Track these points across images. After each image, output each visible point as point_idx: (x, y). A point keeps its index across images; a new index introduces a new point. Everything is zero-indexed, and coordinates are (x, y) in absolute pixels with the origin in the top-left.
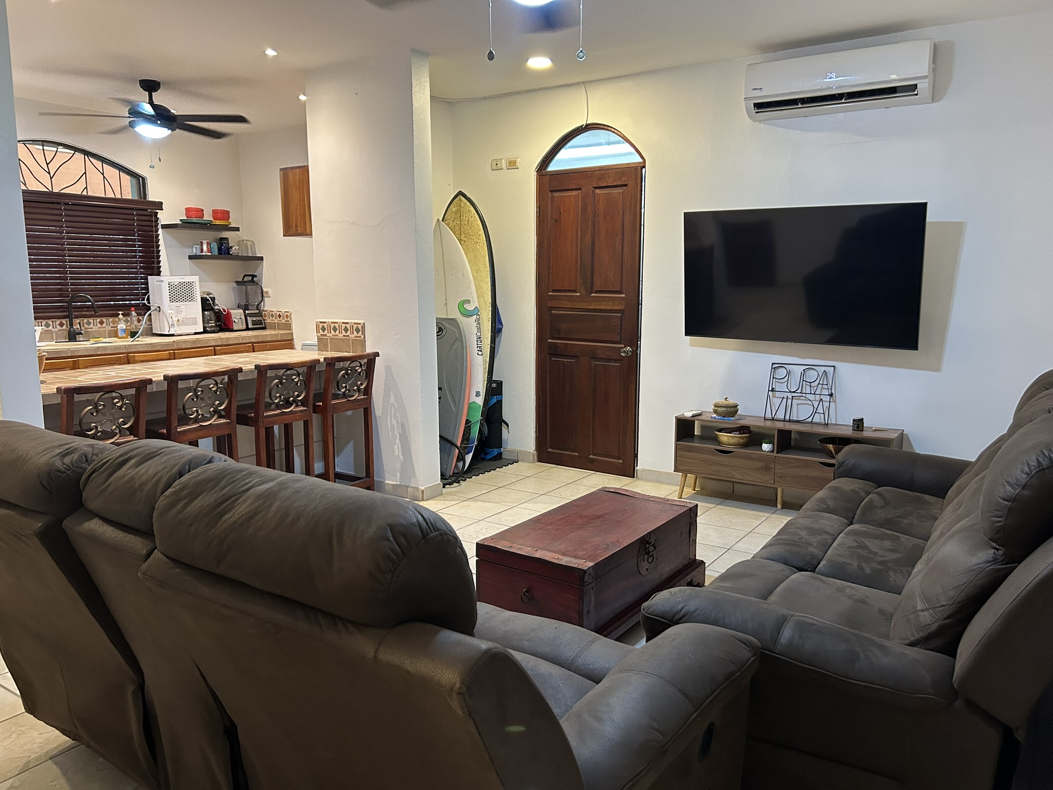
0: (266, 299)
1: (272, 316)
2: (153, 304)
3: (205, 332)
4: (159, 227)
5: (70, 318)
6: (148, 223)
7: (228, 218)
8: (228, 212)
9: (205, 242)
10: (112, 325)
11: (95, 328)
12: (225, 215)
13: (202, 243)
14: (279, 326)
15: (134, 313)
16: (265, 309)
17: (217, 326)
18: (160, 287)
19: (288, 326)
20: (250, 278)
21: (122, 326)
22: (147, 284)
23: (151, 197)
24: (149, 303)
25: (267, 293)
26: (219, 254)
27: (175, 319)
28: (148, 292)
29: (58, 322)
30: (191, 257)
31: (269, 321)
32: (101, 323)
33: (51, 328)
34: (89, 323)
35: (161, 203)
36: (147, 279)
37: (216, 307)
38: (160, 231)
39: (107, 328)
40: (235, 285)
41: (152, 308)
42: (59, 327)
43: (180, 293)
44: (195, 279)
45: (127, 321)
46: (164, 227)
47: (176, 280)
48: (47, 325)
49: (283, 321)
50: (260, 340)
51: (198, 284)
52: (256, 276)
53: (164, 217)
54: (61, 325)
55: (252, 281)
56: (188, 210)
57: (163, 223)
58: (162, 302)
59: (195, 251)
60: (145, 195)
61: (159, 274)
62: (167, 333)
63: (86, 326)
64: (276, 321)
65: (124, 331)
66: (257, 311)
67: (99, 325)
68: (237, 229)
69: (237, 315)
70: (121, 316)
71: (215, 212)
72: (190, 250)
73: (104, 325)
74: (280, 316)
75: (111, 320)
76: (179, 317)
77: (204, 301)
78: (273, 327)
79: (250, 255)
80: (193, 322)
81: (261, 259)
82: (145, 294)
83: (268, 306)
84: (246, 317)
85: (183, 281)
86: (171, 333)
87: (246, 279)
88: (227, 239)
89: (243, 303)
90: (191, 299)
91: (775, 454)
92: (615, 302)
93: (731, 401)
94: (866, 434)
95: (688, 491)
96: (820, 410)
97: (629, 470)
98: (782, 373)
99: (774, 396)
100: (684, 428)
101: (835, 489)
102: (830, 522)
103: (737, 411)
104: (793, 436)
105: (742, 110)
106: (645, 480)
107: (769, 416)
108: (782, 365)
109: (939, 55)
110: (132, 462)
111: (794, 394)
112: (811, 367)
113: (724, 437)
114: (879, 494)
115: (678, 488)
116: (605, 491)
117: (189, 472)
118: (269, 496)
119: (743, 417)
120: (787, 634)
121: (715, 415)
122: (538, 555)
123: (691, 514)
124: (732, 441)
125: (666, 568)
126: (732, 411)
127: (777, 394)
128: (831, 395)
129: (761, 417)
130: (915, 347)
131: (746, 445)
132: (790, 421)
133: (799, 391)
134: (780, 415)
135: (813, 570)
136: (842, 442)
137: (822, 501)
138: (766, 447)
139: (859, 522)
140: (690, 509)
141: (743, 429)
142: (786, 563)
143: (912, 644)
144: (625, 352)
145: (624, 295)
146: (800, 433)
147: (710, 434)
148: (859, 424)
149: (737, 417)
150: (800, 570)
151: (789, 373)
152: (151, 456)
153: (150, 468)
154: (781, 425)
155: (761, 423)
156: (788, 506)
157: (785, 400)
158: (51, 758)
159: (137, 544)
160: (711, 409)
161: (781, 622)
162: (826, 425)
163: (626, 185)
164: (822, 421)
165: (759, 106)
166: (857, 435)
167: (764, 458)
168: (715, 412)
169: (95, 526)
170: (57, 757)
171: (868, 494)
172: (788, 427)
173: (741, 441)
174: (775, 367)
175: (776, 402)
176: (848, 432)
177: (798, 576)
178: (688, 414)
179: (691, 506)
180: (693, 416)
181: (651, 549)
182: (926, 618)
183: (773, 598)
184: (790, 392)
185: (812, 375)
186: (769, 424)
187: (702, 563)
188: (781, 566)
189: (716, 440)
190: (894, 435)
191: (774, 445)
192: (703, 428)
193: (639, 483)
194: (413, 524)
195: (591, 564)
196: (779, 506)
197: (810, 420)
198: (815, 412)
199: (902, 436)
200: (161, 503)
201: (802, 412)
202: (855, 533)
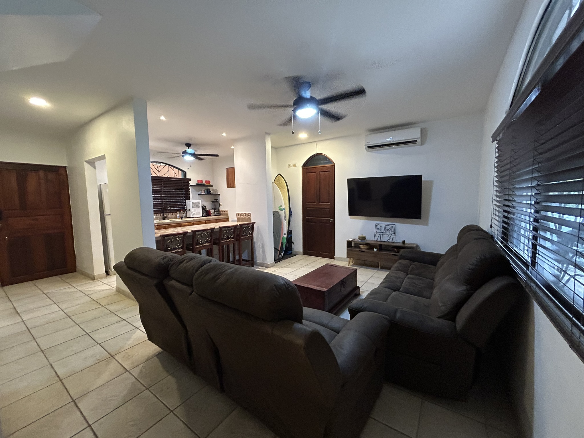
0: (221, 207)
1: (222, 211)
2: (188, 209)
3: (203, 216)
4: (190, 186)
5: (163, 213)
6: (187, 185)
7: (210, 183)
8: (210, 181)
9: (203, 190)
10: (175, 215)
11: (170, 216)
12: (209, 182)
13: (202, 190)
14: (225, 214)
15: (182, 211)
16: (220, 209)
17: (206, 215)
18: (189, 204)
19: (227, 214)
21: (178, 215)
22: (186, 202)
23: (188, 177)
24: (186, 208)
25: (221, 204)
26: (207, 193)
27: (194, 213)
28: (186, 205)
30: (199, 195)
31: (221, 213)
32: (172, 214)
34: (169, 215)
35: (190, 179)
36: (186, 201)
37: (206, 209)
38: (190, 187)
39: (174, 216)
40: (212, 202)
41: (187, 210)
42: (160, 216)
43: (196, 205)
44: (200, 201)
45: (180, 214)
46: (191, 186)
47: (194, 201)
48: (157, 215)
49: (226, 213)
50: (219, 219)
51: (201, 202)
52: (218, 200)
53: (191, 183)
54: (161, 215)
55: (217, 201)
56: (198, 181)
57: (191, 185)
58: (190, 208)
59: (200, 193)
60: (186, 177)
61: (189, 199)
62: (191, 217)
63: (168, 215)
64: (224, 213)
65: (179, 217)
66: (218, 210)
68: (213, 186)
69: (212, 211)
70: (178, 212)
71: (206, 181)
72: (198, 193)
74: (225, 211)
75: (175, 213)
76: (195, 212)
77: (202, 207)
78: (223, 215)
79: (216, 193)
80: (199, 213)
81: (219, 195)
82: (185, 206)
83: (221, 208)
84: (215, 212)
85: (196, 201)
86: (193, 217)
87: (215, 201)
88: (209, 189)
89: (214, 207)
90: (198, 207)
91: (378, 252)
92: (327, 205)
93: (364, 235)
94: (406, 245)
95: (351, 264)
96: (391, 238)
97: (332, 257)
98: (379, 226)
99: (376, 234)
100: (349, 244)
101: (400, 263)
102: (402, 274)
103: (366, 238)
104: (383, 246)
105: (364, 148)
106: (337, 260)
107: (375, 240)
108: (378, 224)
109: (424, 132)
110: (186, 261)
111: (383, 233)
112: (388, 225)
113: (362, 247)
114: (415, 265)
115: (348, 263)
116: (327, 265)
117: (204, 265)
118: (232, 273)
119: (368, 240)
120: (398, 315)
121: (359, 240)
122: (309, 286)
123: (356, 271)
124: (364, 248)
125: (349, 289)
126: (364, 238)
127: (378, 233)
128: (394, 233)
129: (373, 240)
130: (420, 219)
131: (368, 249)
132: (382, 241)
133: (384, 232)
134: (379, 240)
135: (398, 291)
136: (399, 248)
137: (397, 267)
138: (375, 250)
139: (411, 274)
141: (367, 244)
142: (390, 288)
143: (439, 318)
144: (331, 221)
145: (330, 204)
146: (385, 245)
147: (357, 245)
148: (404, 242)
149: (365, 240)
150: (395, 291)
151: (381, 227)
152: (191, 259)
153: (192, 263)
154: (379, 243)
155: (373, 242)
156: (384, 268)
157: (380, 235)
159: (188, 289)
160: (357, 238)
161: (396, 311)
162: (393, 242)
163: (330, 171)
164: (392, 241)
165: (369, 147)
166: (403, 245)
167: (375, 253)
168: (359, 239)
169: (173, 282)
171: (411, 265)
172: (381, 243)
173: (367, 248)
174: (377, 225)
175: (377, 235)
176: (401, 245)
177: (395, 293)
178: (351, 240)
179: (355, 269)
180: (352, 240)
181: (344, 283)
182: (443, 309)
183: (389, 301)
184: (382, 232)
185: (388, 227)
186: (375, 242)
187: (359, 287)
188: (387, 290)
189: (359, 248)
190: (415, 246)
191: (377, 249)
192: (355, 244)
193: (335, 261)
195: (327, 289)
196: (380, 268)
197: (388, 241)
198: (390, 238)
199: (417, 245)
200: (195, 276)
201: (386, 239)
202: (409, 278)
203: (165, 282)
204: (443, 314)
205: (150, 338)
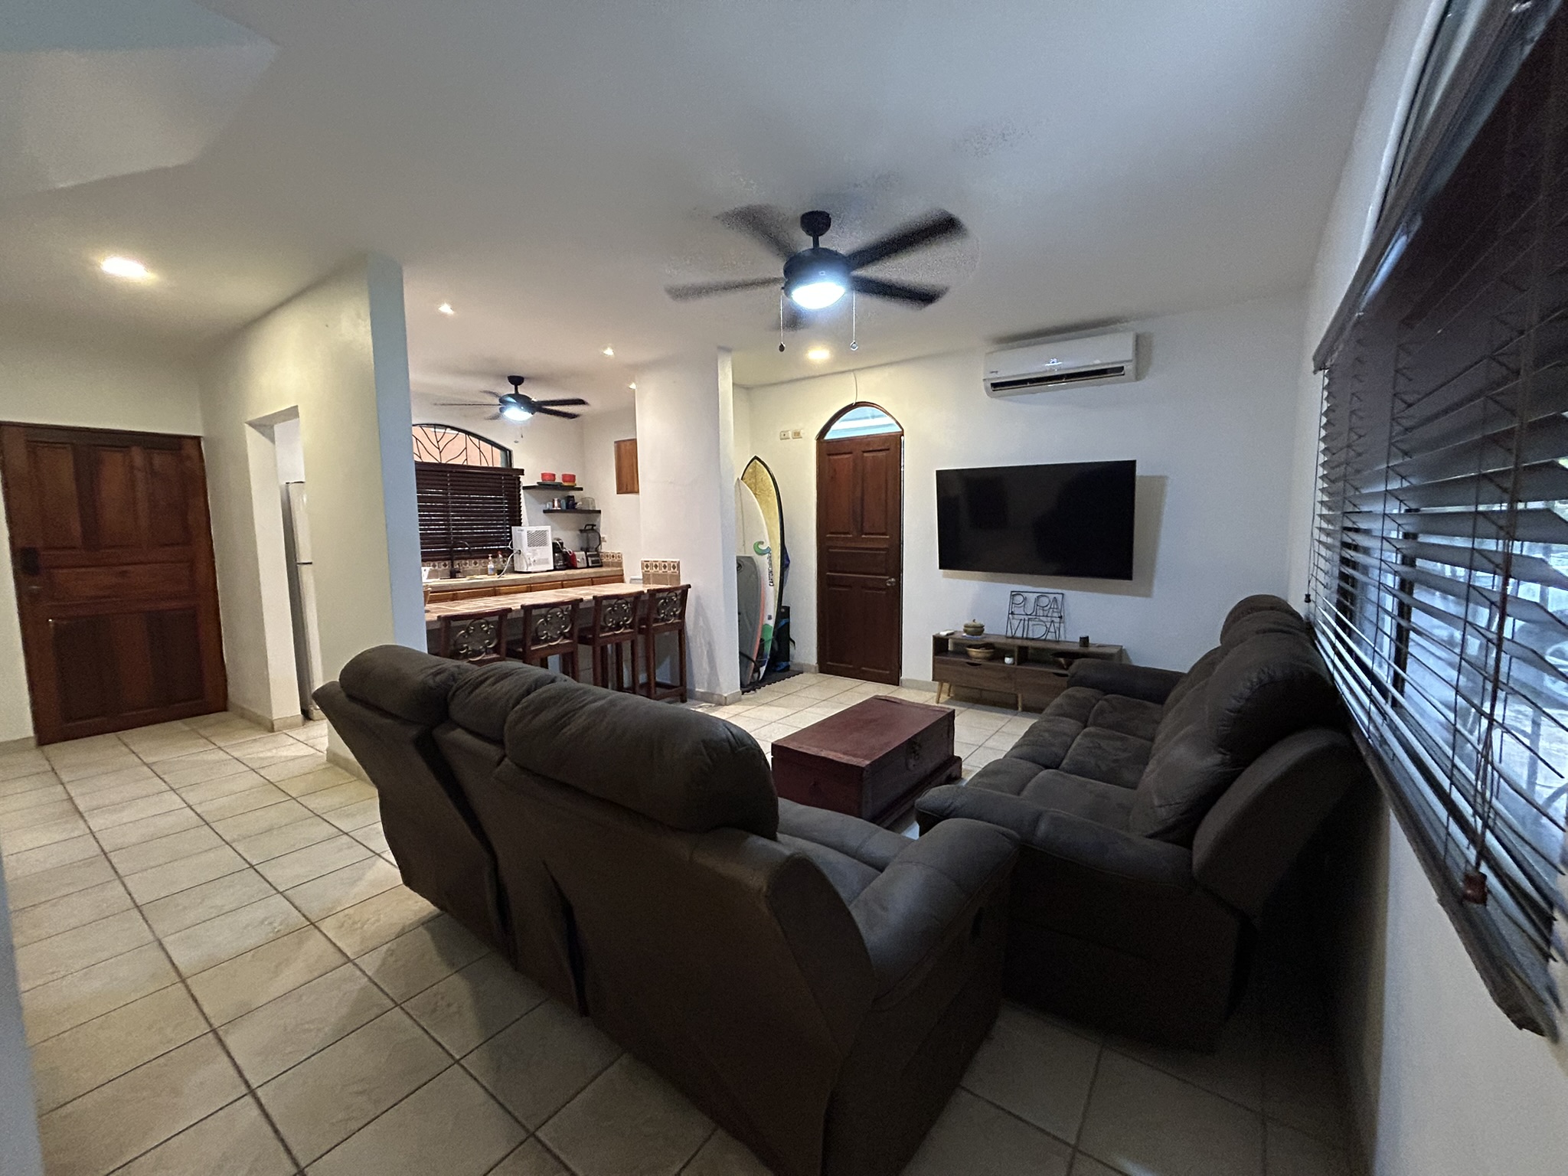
0: (603, 543)
1: (607, 556)
2: (516, 548)
3: (555, 569)
4: (521, 488)
5: (452, 560)
6: (513, 486)
7: (574, 481)
8: (574, 476)
9: (556, 500)
10: (483, 565)
11: (471, 568)
12: (572, 478)
13: (553, 500)
14: (613, 565)
15: (500, 556)
16: (602, 551)
17: (564, 565)
18: (520, 535)
19: (620, 564)
20: (590, 527)
21: (491, 565)
22: (510, 532)
23: (516, 466)
24: (512, 548)
25: (603, 538)
26: (567, 508)
27: (532, 560)
28: (511, 539)
29: (443, 563)
30: (545, 512)
31: (605, 560)
32: (476, 563)
33: (437, 568)
34: (466, 564)
35: (523, 470)
36: (510, 528)
37: (564, 550)
38: (522, 492)
39: (479, 567)
40: (579, 533)
41: (515, 552)
42: (443, 567)
43: (536, 540)
44: (548, 528)
45: (494, 562)
46: (525, 488)
47: (533, 529)
48: (434, 566)
49: (616, 560)
50: (598, 575)
51: (550, 531)
52: (595, 525)
53: (525, 481)
54: (445, 565)
55: (592, 529)
56: (543, 475)
57: (524, 485)
58: (522, 547)
59: (548, 506)
60: (511, 464)
61: (520, 525)
62: (525, 570)
63: (464, 566)
64: (610, 560)
65: (493, 569)
66: (596, 553)
67: (474, 565)
68: (581, 489)
69: (580, 556)
70: (490, 558)
71: (564, 476)
72: (544, 506)
73: (478, 565)
74: (613, 557)
75: (482, 561)
76: (535, 558)
77: (554, 544)
78: (608, 565)
79: (591, 509)
80: (546, 562)
81: (599, 512)
82: (509, 541)
83: (605, 548)
84: (587, 557)
85: (539, 530)
86: (529, 570)
87: (587, 528)
88: (573, 497)
89: (585, 546)
90: (544, 543)
91: (1015, 666)
92: (882, 542)
93: (978, 622)
94: (1091, 649)
95: (944, 697)
96: (1052, 630)
97: (894, 679)
98: (1019, 599)
99: (1013, 618)
100: (940, 644)
101: (1069, 696)
102: (1068, 725)
103: (983, 630)
104: (1030, 651)
105: (981, 389)
106: (908, 687)
107: (1009, 634)
108: (1019, 593)
109: (1141, 344)
110: (488, 682)
111: (1030, 617)
112: (1043, 595)
113: (973, 652)
114: (1106, 700)
115: (936, 694)
116: (876, 698)
117: (535, 690)
118: (602, 711)
119: (988, 635)
120: (1043, 827)
121: (965, 634)
122: (823, 754)
123: (951, 716)
124: (980, 655)
125: (930, 765)
126: (978, 630)
127: (1015, 616)
128: (1061, 617)
129: (1003, 636)
130: (1129, 577)
131: (990, 659)
132: (1027, 639)
133: (1034, 614)
134: (1019, 634)
135: (1057, 768)
136: (1071, 656)
137: (1060, 706)
138: (1008, 660)
139: (1094, 724)
140: (949, 714)
141: (988, 646)
142: (1034, 761)
143: (1151, 837)
144: (890, 582)
145: (888, 537)
146: (1036, 649)
147: (961, 649)
148: (1085, 641)
149: (983, 636)
150: (1047, 767)
151: (1025, 599)
152: (505, 676)
153: (505, 685)
154: (1019, 642)
155: (1003, 641)
156: (1028, 709)
157: (1022, 621)
158: (423, 924)
159: (493, 751)
160: (962, 629)
161: (1037, 818)
162: (1058, 642)
163: (888, 450)
164: (1054, 639)
165: (996, 386)
166: (1083, 650)
167: (1006, 668)
168: (965, 631)
169: (459, 735)
170: (427, 923)
171: (1098, 701)
172: (1026, 643)
173: (988, 655)
174: (1014, 594)
175: (1016, 623)
176: (1076, 648)
177: (1044, 773)
178: (943, 633)
179: (949, 711)
180: (948, 635)
181: (917, 748)
182: (1163, 812)
183: (1025, 793)
184: (1027, 615)
185: (1044, 601)
186: (1010, 640)
187: (959, 758)
188: (1030, 765)
189: (966, 655)
190: (1115, 651)
191: (1014, 660)
192: (955, 644)
193: (904, 690)
194: (723, 740)
195: (868, 762)
196: (1020, 709)
197: (1044, 637)
198: (1048, 631)
199: (1122, 652)
200: (512, 717)
201: (1037, 631)
202: (1086, 735)
203: (437, 732)
204: (1160, 827)
205: (408, 881)
